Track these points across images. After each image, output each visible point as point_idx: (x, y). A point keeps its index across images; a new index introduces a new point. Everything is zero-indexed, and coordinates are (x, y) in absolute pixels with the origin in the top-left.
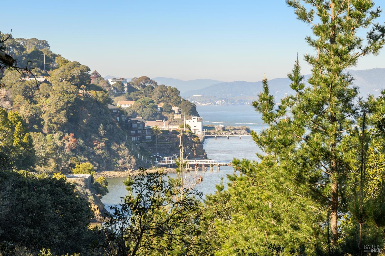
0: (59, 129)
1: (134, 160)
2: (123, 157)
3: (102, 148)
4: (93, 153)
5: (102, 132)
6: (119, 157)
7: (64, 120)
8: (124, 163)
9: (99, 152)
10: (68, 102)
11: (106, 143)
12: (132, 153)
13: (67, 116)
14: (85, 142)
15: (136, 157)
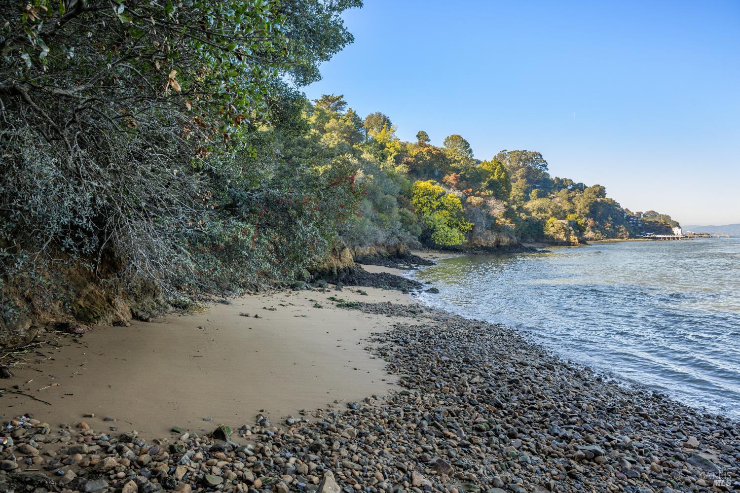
0: (585, 216)
1: (628, 234)
2: (622, 231)
3: (610, 227)
4: (604, 229)
5: (610, 219)
6: (619, 232)
7: (588, 212)
8: (622, 235)
9: (608, 228)
10: (590, 203)
11: (612, 224)
12: (626, 230)
13: (590, 210)
14: (600, 223)
15: (630, 232)
